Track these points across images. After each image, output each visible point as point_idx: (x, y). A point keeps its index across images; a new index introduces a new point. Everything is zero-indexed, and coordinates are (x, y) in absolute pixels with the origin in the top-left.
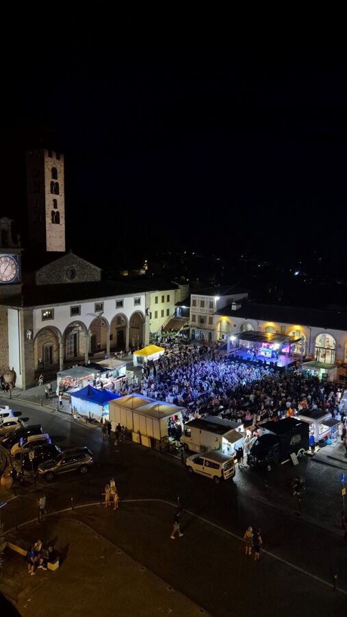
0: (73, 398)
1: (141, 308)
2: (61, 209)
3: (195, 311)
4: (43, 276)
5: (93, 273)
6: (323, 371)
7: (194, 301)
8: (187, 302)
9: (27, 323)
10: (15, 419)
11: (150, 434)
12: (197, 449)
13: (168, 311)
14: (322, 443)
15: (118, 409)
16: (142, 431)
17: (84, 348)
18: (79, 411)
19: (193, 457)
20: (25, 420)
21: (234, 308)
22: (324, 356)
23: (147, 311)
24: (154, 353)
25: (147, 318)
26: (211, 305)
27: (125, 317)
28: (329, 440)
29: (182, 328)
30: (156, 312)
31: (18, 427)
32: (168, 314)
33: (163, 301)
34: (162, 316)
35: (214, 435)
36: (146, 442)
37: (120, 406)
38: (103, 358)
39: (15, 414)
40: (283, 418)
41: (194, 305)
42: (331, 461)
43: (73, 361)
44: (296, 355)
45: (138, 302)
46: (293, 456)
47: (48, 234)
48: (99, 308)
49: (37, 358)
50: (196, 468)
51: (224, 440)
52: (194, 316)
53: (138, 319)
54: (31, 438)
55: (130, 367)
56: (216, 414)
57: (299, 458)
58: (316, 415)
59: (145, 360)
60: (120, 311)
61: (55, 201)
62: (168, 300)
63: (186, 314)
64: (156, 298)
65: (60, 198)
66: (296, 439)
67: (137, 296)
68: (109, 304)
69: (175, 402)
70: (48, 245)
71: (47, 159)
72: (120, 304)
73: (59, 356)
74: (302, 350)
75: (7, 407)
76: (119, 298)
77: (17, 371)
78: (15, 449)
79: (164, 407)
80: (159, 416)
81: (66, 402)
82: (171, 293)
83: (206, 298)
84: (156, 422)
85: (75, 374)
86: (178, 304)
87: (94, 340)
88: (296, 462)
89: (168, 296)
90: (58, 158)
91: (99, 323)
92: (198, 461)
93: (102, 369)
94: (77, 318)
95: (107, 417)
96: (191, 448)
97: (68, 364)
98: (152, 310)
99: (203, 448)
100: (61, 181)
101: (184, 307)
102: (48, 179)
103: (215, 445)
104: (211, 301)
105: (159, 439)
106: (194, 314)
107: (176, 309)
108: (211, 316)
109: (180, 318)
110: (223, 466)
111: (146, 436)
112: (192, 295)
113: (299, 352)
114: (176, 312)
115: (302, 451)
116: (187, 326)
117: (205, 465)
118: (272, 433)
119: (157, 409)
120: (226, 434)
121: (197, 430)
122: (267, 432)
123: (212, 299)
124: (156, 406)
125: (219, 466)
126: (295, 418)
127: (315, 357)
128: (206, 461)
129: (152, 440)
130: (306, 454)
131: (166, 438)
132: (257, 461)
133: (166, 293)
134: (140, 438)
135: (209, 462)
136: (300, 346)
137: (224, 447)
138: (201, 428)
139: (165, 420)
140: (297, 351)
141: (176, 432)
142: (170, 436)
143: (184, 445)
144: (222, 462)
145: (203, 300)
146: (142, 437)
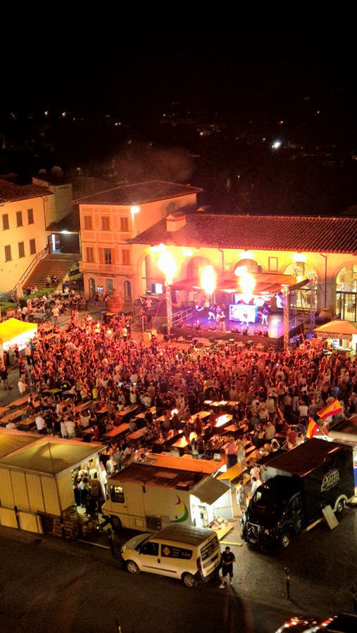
3: (92, 238)
7: (88, 219)
8: (69, 220)
11: (37, 505)
12: (141, 525)
13: (33, 242)
16: (21, 502)
19: (134, 542)
21: (172, 226)
24: (17, 336)
26: (125, 223)
29: (67, 278)
30: (7, 249)
32: (33, 251)
33: (20, 224)
34: (22, 254)
36: (30, 524)
41: (89, 226)
46: (328, 512)
50: (145, 563)
51: (194, 501)
52: (90, 251)
56: (168, 447)
57: (336, 514)
62: (31, 221)
63: (70, 247)
64: (5, 217)
66: (330, 479)
69: (81, 434)
74: (309, 300)
79: (61, 448)
80: (54, 467)
82: (34, 204)
83: (114, 210)
84: (47, 481)
86: (53, 227)
88: (333, 522)
89: (30, 212)
92: (147, 549)
96: (127, 523)
99: (153, 522)
101: (65, 232)
103: (177, 512)
104: (124, 215)
105: (58, 513)
106: (90, 246)
107: (49, 239)
108: (126, 247)
109: (61, 257)
110: (198, 551)
111: (29, 511)
112: (81, 207)
113: (306, 306)
114: (49, 245)
115: (342, 501)
116: (77, 272)
117: (163, 555)
118: (281, 473)
119: (46, 454)
120: (196, 487)
121: (138, 486)
122: (272, 472)
123: (128, 211)
124: (43, 448)
125: (190, 552)
126: (323, 437)
127: (337, 313)
128: (163, 546)
129: (45, 519)
130: (350, 505)
131: (71, 510)
132: (263, 531)
133: (23, 205)
134: (18, 518)
135: (170, 548)
137: (195, 513)
138: (145, 482)
139: (66, 478)
143: (110, 519)
144: (196, 545)
145: (106, 214)
146: (21, 514)
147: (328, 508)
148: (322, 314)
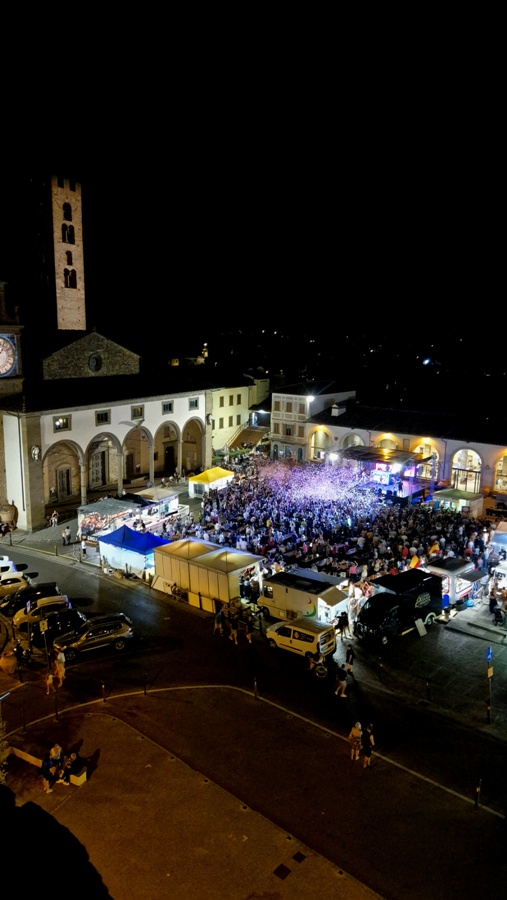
0: (101, 544)
1: (200, 414)
2: (78, 266)
3: (278, 417)
4: (53, 367)
5: (128, 362)
6: (463, 503)
7: (277, 403)
8: (266, 404)
9: (32, 436)
10: (19, 575)
11: (214, 594)
12: (282, 615)
13: (239, 417)
14: (460, 605)
15: (167, 559)
16: (203, 591)
17: (116, 472)
18: (110, 562)
19: (276, 626)
20: (33, 575)
21: (335, 412)
22: (465, 481)
23: (207, 417)
24: (219, 479)
25: (208, 428)
26: (302, 409)
27: (175, 426)
28: (470, 601)
29: (259, 443)
30: (221, 420)
31: (22, 586)
32: (239, 423)
33: (231, 404)
34: (231, 425)
35: (306, 595)
36: (209, 607)
37: (171, 554)
38: (145, 487)
39: (19, 568)
40: (406, 569)
41: (277, 408)
42: (473, 630)
43: (100, 491)
44: (425, 481)
45: (194, 404)
46: (420, 623)
47: (60, 303)
48: (138, 413)
49: (48, 487)
50: (282, 641)
51: (321, 602)
52: (277, 425)
53: (196, 430)
54: (42, 602)
55: (184, 498)
56: (309, 565)
57: (427, 626)
58: (451, 566)
59: (207, 489)
60: (169, 417)
61: (69, 255)
62: (239, 402)
63: (264, 422)
64: (222, 399)
65: (77, 250)
66: (423, 600)
67: (193, 396)
68: (153, 407)
69: (251, 549)
70: (60, 320)
71: (56, 190)
72: (168, 408)
73: (81, 483)
74: (432, 473)
75: (6, 558)
76: (166, 399)
77: (19, 506)
78: (19, 617)
79: (233, 555)
80: (227, 568)
81: (91, 551)
82: (242, 391)
83: (294, 398)
84: (222, 577)
85: (104, 510)
86: (254, 408)
87: (130, 460)
88: (422, 632)
89: (239, 396)
90: (73, 189)
91: (138, 435)
92: (283, 632)
93: (143, 502)
94: (105, 428)
95: (151, 571)
96: (273, 613)
97: (93, 495)
98: (215, 417)
99: (291, 614)
100: (77, 223)
101: (262, 412)
102: (58, 221)
103: (308, 609)
104: (301, 402)
105: (227, 601)
106: (277, 422)
107: (250, 415)
108: (302, 424)
109: (256, 428)
110: (319, 638)
111: (208, 597)
112: (274, 395)
113: (429, 476)
114: (250, 420)
115: (432, 617)
116: (267, 439)
117: (294, 637)
118: (389, 591)
119: (224, 558)
120: (323, 593)
121: (283, 588)
122: (382, 589)
123: (304, 400)
124: (222, 554)
125: (313, 638)
126: (423, 569)
127: (452, 483)
128: (295, 631)
129: (218, 603)
130: (437, 620)
131: (236, 600)
132: (368, 630)
133: (235, 391)
134: (200, 601)
135: (299, 633)
136: (430, 468)
137: (321, 612)
138: (288, 585)
139: (236, 575)
140: (425, 475)
141: (251, 592)
142: (242, 597)
143: (264, 610)
144: (318, 633)
145: (290, 401)
146: (203, 598)
147: (420, 620)
148: (440, 484)
